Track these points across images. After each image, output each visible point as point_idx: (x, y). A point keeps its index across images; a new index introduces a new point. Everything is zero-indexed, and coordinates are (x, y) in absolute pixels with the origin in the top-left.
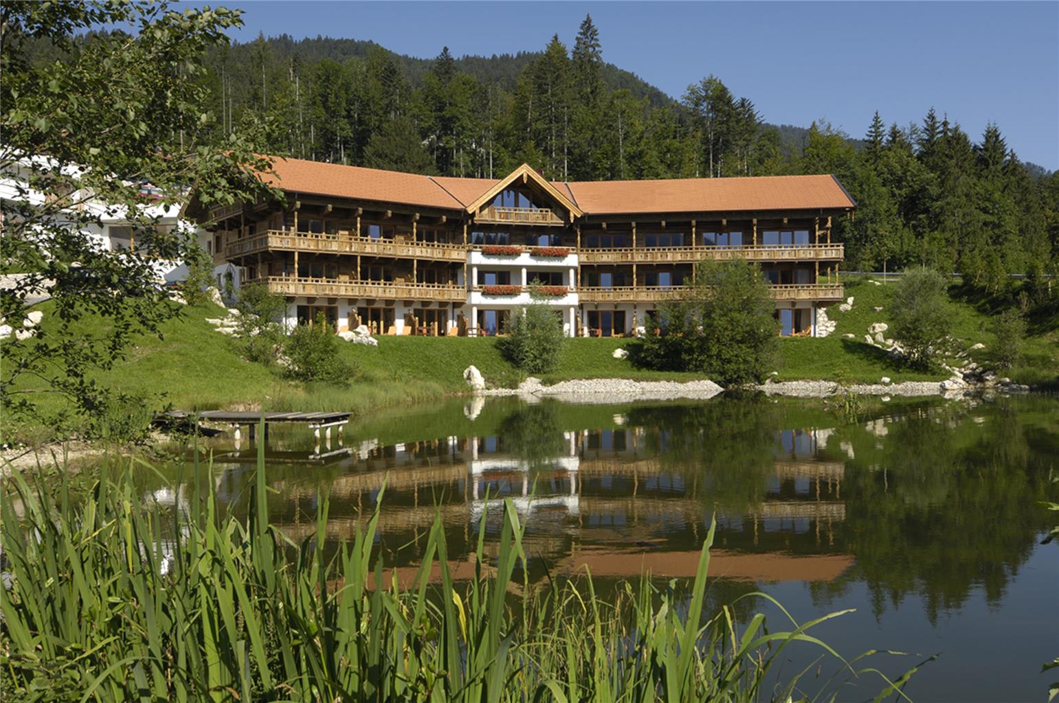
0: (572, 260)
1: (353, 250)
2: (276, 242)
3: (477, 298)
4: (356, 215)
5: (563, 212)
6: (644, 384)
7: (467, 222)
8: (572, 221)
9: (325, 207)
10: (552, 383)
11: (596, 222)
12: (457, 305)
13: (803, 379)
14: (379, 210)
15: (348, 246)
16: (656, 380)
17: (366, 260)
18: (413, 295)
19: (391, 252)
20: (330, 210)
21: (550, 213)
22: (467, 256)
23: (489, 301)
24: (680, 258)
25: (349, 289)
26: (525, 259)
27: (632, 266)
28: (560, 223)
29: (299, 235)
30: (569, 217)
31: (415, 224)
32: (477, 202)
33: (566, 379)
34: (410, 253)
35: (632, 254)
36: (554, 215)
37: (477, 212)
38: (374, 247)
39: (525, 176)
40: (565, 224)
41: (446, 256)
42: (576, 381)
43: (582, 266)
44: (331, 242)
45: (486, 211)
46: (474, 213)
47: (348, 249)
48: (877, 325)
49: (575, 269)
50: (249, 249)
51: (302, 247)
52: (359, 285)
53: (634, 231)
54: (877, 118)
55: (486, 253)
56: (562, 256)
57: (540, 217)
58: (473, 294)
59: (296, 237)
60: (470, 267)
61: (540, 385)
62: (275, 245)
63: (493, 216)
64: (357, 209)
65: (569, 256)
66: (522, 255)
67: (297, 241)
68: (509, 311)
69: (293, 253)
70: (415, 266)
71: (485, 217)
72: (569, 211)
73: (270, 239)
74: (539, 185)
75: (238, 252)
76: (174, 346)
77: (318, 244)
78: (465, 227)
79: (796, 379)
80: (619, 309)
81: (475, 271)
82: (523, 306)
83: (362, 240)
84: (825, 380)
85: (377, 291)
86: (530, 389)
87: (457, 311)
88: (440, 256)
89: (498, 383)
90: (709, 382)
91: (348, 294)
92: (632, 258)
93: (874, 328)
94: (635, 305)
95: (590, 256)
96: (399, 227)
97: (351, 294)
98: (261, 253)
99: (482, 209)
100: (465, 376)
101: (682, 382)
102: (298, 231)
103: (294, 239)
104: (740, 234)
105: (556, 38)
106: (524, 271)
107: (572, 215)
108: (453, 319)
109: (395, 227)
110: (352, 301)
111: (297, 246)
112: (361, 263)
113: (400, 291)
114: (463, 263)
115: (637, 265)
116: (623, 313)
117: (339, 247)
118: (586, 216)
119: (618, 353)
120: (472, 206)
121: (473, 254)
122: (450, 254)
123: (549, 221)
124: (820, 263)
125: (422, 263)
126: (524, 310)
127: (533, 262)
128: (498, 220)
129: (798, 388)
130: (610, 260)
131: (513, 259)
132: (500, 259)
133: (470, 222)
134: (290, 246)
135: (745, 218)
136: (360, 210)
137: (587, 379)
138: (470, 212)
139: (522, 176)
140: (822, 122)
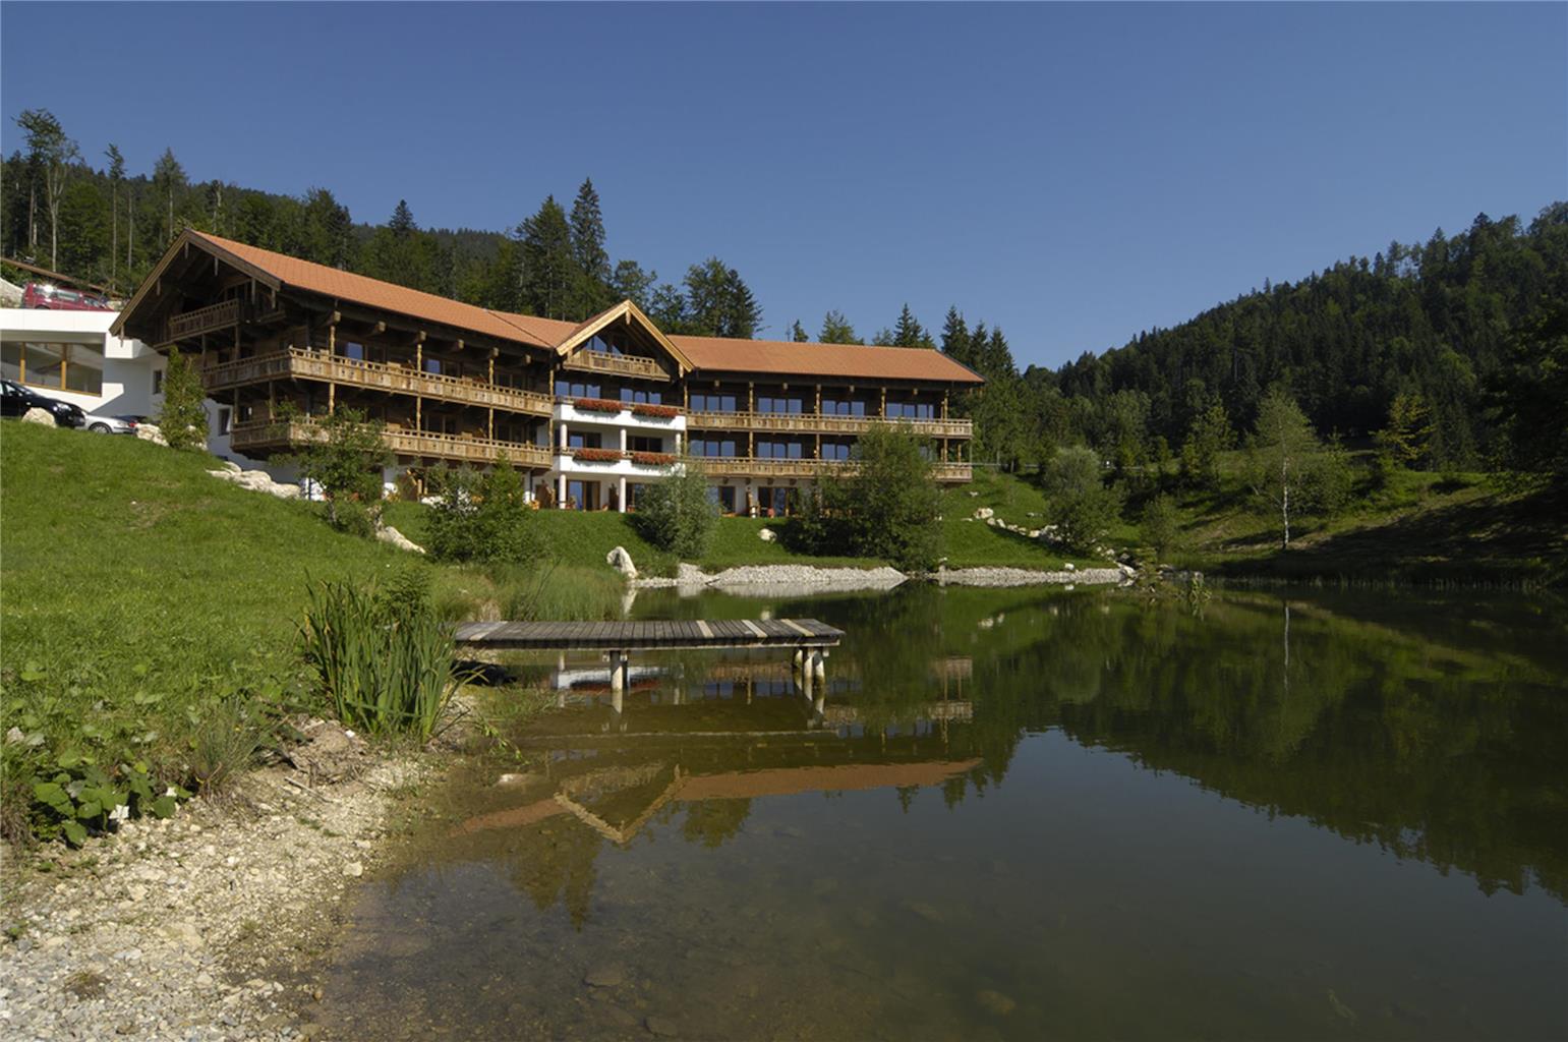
0: (679, 423)
1: (412, 388)
2: (303, 365)
3: (567, 464)
4: (416, 340)
5: (670, 364)
6: (827, 571)
7: (555, 367)
8: (681, 375)
9: (374, 325)
10: (717, 570)
11: (708, 379)
12: (539, 471)
13: (983, 565)
14: (448, 338)
15: (405, 382)
16: (838, 567)
17: (429, 403)
18: (488, 456)
19: (461, 396)
20: (382, 329)
21: (653, 364)
22: (554, 410)
23: (582, 468)
24: (802, 428)
25: (405, 441)
26: (625, 419)
27: (748, 434)
28: (664, 377)
29: (337, 360)
30: (678, 371)
31: (492, 362)
32: (569, 342)
33: (736, 566)
34: (485, 400)
35: (749, 420)
36: (659, 368)
37: (570, 354)
38: (438, 387)
39: (628, 315)
40: (671, 379)
41: (529, 408)
42: (748, 568)
43: (689, 431)
44: (382, 374)
45: (578, 354)
46: (565, 356)
47: (404, 387)
48: (983, 510)
49: (682, 433)
50: (250, 374)
51: (340, 376)
52: (419, 436)
53: (751, 392)
54: (905, 311)
55: (580, 407)
56: (669, 417)
57: (643, 367)
58: (562, 458)
59: (332, 362)
60: (558, 423)
61: (701, 574)
62: (302, 371)
63: (587, 362)
64: (419, 334)
65: (677, 418)
66: (623, 412)
67: (333, 367)
68: (598, 483)
69: (328, 384)
70: (491, 417)
71: (576, 362)
72: (678, 363)
73: (293, 361)
74: (644, 328)
75: (227, 380)
76: (206, 502)
77: (363, 376)
78: (552, 372)
79: (977, 566)
80: (729, 484)
81: (564, 429)
82: (622, 476)
83: (423, 376)
84: (1009, 566)
85: (440, 445)
86: (691, 579)
87: (537, 480)
88: (522, 406)
89: (651, 570)
90: (892, 569)
91: (403, 448)
92: (749, 424)
93: (980, 513)
94: (748, 480)
95: (700, 420)
96: (467, 365)
97: (407, 448)
98: (274, 381)
99: (575, 350)
100: (609, 560)
101: (868, 569)
102: (336, 353)
103: (329, 365)
104: (862, 404)
105: (551, 199)
106: (624, 433)
107: (681, 368)
108: (531, 490)
109: (461, 364)
110: (405, 459)
111: (333, 376)
112: (422, 409)
113: (472, 450)
114: (548, 419)
115: (754, 434)
116: (732, 489)
117: (392, 383)
118: (697, 372)
119: (766, 534)
120: (564, 346)
121: (563, 407)
122: (533, 405)
123: (652, 374)
124: (949, 440)
125: (500, 414)
126: (623, 482)
127: (635, 423)
128: (593, 367)
129: (980, 576)
130: (722, 425)
131: (612, 417)
132: (596, 416)
133: (558, 367)
134: (322, 374)
135: (873, 386)
136: (423, 335)
137: (761, 565)
138: (561, 354)
139: (624, 315)
140: (835, 313)
